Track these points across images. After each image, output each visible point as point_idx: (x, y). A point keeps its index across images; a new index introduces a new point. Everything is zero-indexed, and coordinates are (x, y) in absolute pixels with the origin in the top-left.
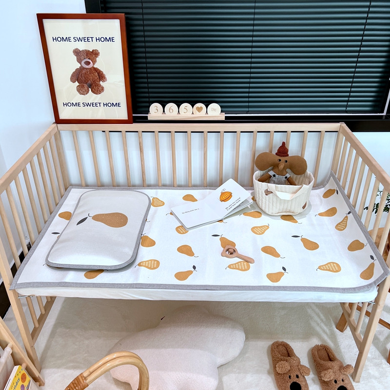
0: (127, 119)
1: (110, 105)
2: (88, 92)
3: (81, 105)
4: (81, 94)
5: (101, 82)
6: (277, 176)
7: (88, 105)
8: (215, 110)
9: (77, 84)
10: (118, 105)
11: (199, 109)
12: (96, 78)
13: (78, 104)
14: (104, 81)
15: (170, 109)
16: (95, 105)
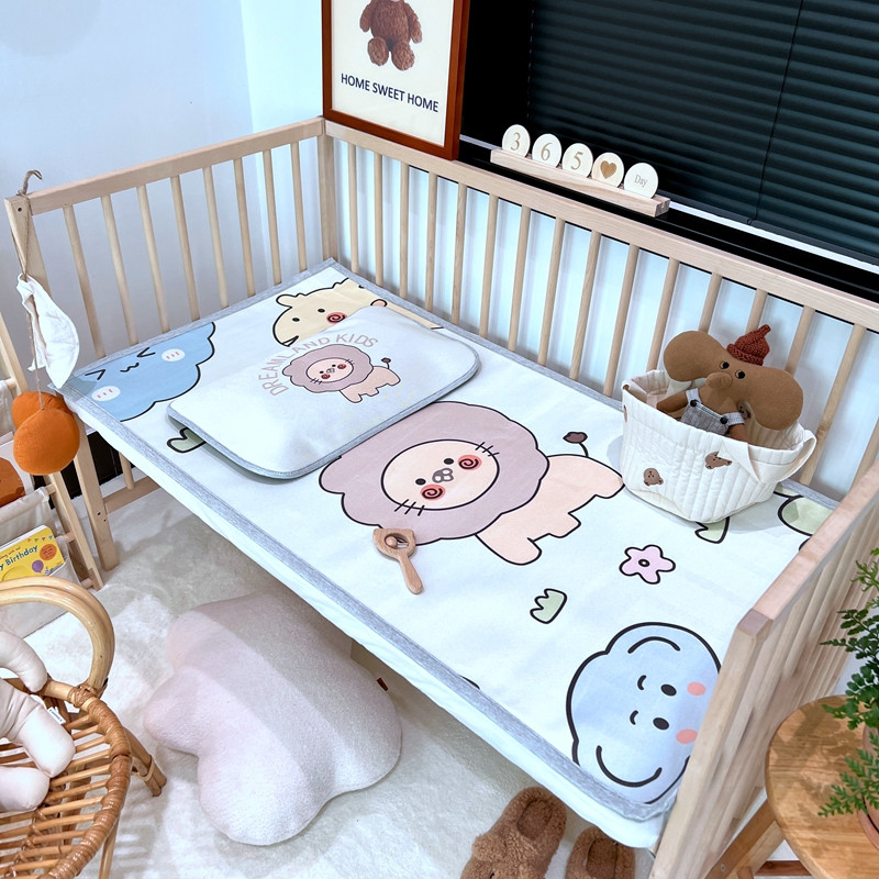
0: (443, 145)
1: (418, 101)
2: (386, 60)
3: (371, 88)
4: (374, 61)
5: (411, 43)
6: (700, 406)
7: (382, 90)
8: (642, 182)
9: (369, 35)
10: (432, 105)
11: (608, 170)
12: (404, 29)
13: (363, 84)
14: (416, 41)
15: (544, 149)
16: (392, 95)
